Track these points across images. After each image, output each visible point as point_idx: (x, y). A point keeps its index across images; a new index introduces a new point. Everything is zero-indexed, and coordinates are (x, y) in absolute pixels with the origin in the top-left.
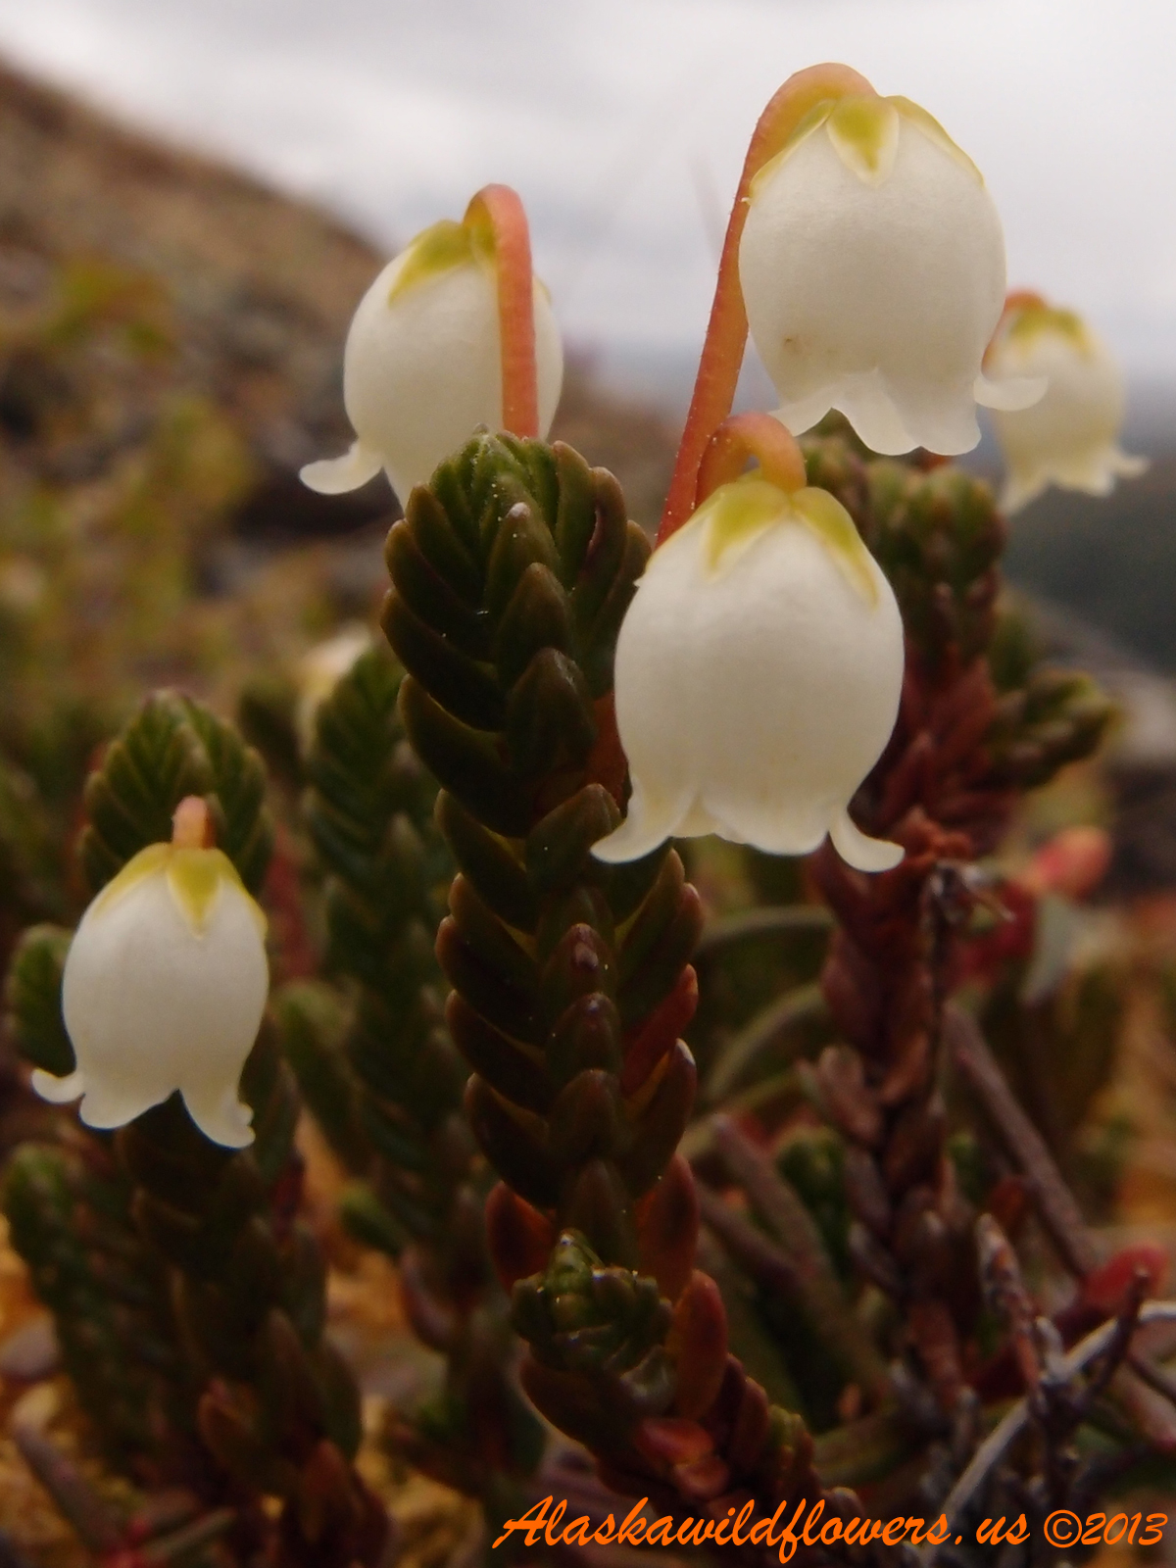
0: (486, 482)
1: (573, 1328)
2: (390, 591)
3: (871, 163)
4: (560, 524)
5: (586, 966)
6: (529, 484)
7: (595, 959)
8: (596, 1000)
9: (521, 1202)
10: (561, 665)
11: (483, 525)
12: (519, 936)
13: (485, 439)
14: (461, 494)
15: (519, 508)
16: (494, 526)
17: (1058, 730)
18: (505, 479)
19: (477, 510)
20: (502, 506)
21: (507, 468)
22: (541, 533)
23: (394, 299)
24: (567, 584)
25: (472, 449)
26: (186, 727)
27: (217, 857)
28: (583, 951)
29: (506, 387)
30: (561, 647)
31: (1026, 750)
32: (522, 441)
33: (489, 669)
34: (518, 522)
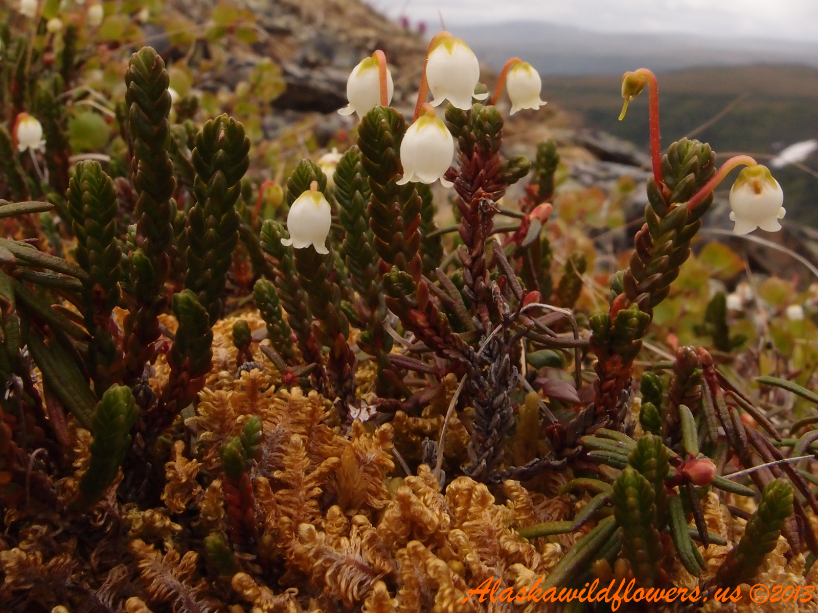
0: (377, 116)
1: (395, 283)
2: (358, 136)
3: (450, 53)
4: (392, 123)
5: (397, 211)
6: (385, 116)
7: (399, 210)
8: (399, 218)
9: (385, 263)
10: (391, 150)
11: (376, 123)
12: (384, 206)
13: (377, 106)
14: (372, 117)
15: (383, 120)
16: (379, 124)
17: (517, 169)
18: (380, 114)
19: (375, 120)
20: (380, 120)
21: (381, 112)
22: (388, 125)
23: (357, 75)
24: (393, 135)
25: (374, 109)
26: (310, 167)
27: (320, 193)
28: (396, 208)
29: (381, 94)
30: (391, 146)
31: (508, 174)
32: (384, 107)
33: (378, 152)
34: (383, 123)
